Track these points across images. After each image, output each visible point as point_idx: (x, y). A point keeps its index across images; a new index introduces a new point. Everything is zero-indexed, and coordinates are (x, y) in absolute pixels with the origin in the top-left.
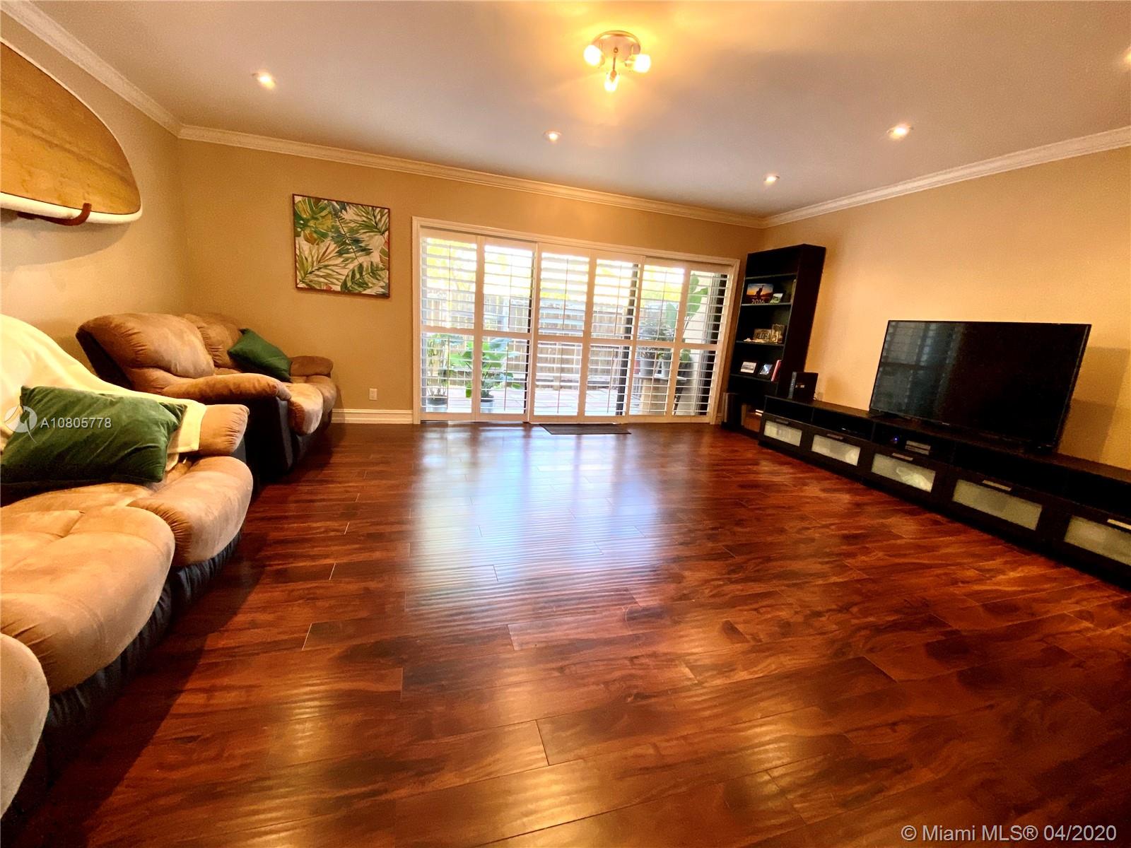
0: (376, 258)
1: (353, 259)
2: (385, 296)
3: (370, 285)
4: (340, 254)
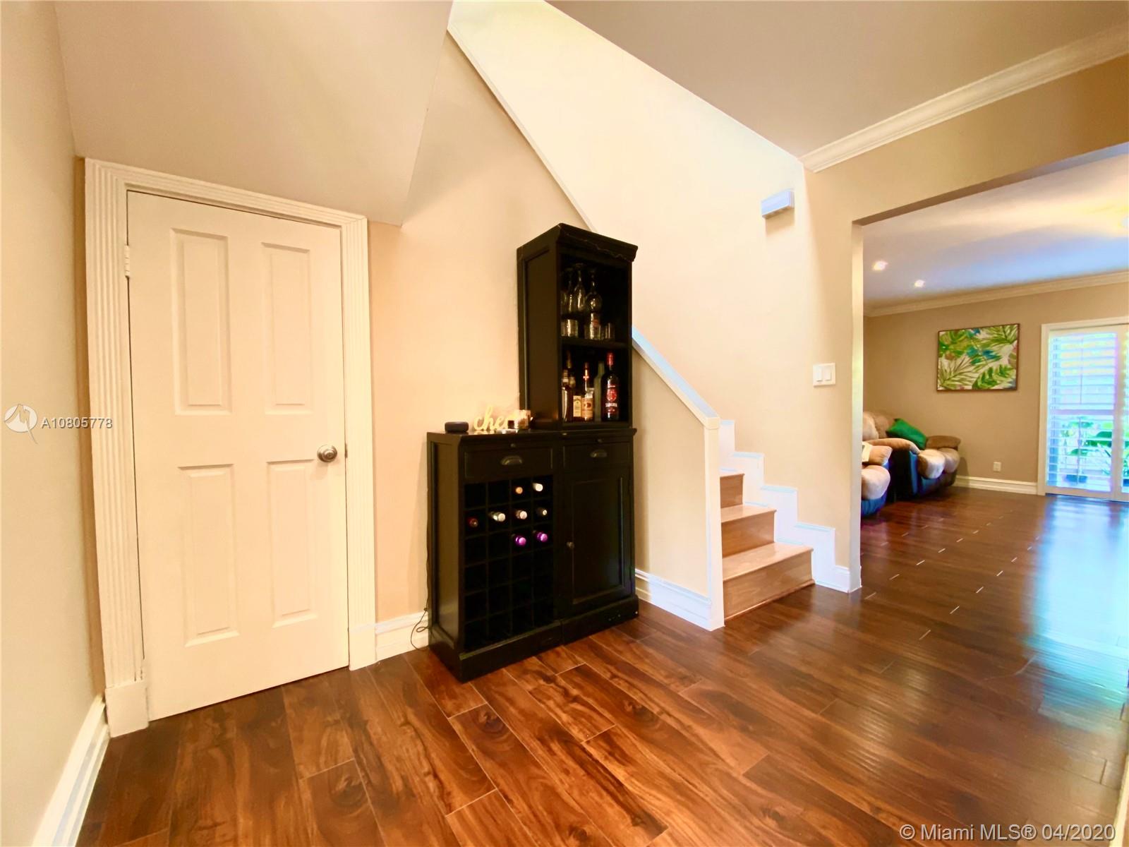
0: (1004, 362)
1: (984, 366)
2: (1013, 389)
3: (998, 382)
4: (973, 363)
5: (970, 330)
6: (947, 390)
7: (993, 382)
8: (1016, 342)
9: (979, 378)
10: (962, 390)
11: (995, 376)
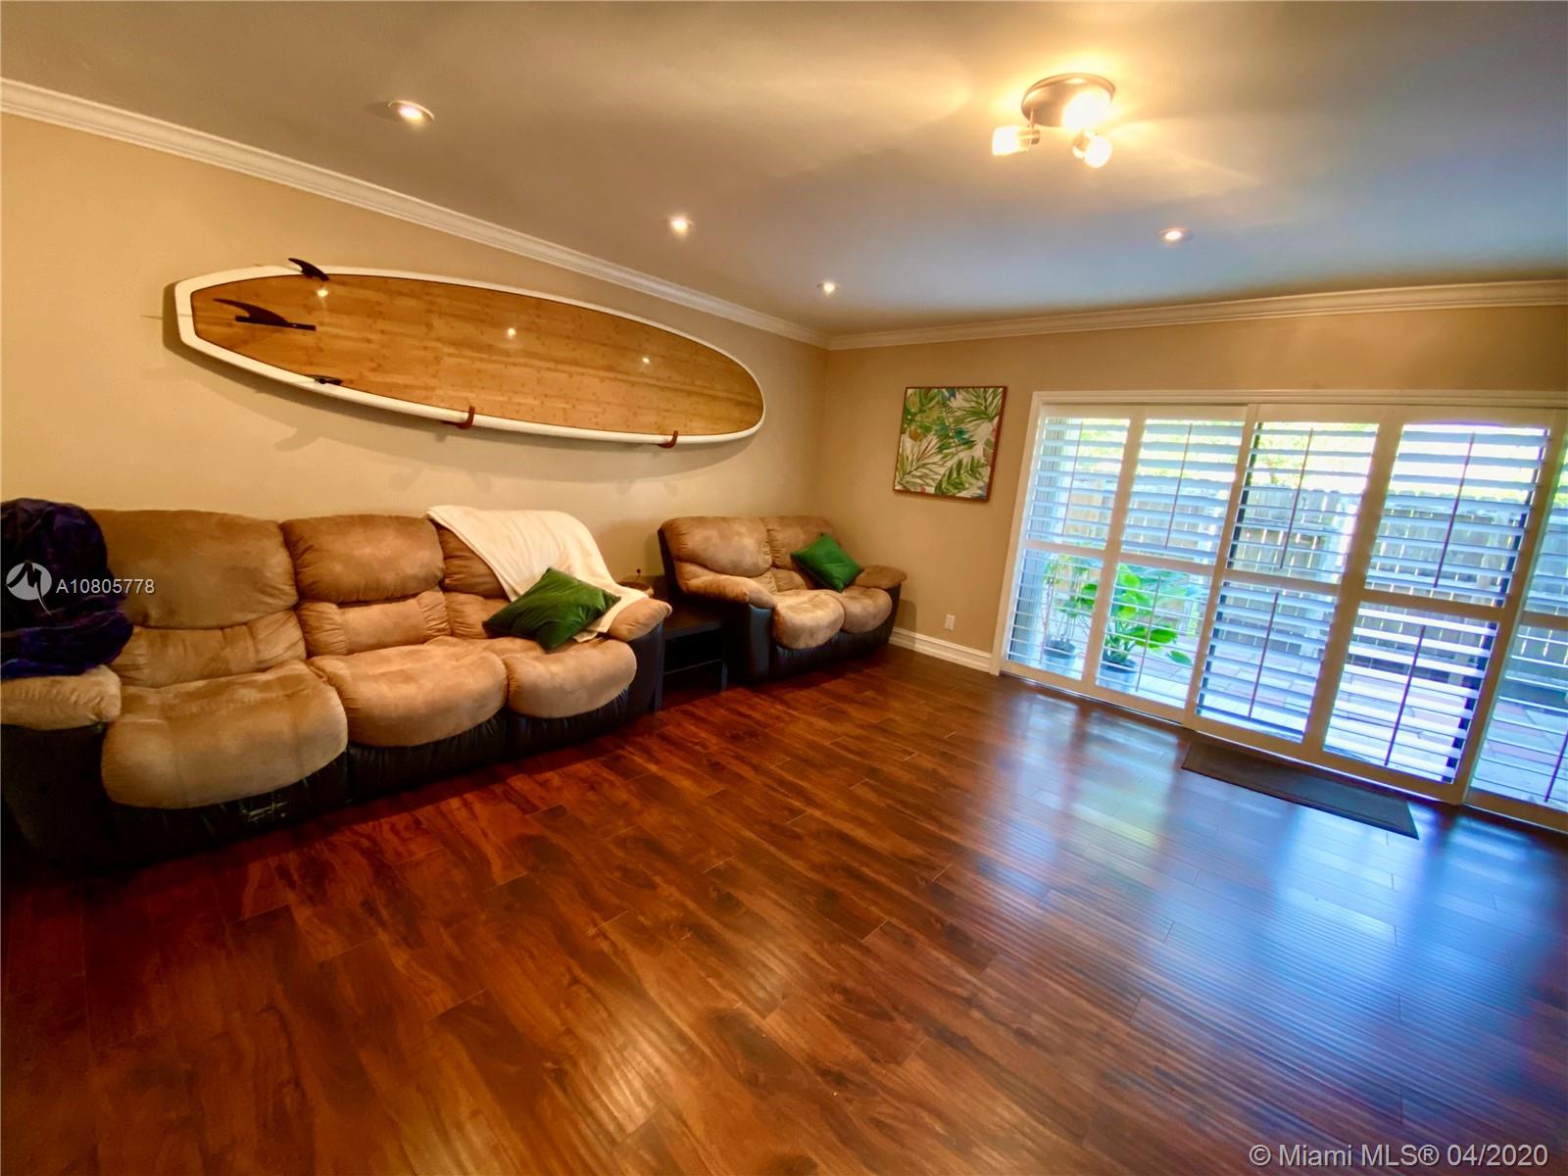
0: (978, 452)
1: (953, 455)
2: (983, 499)
3: (967, 486)
4: (941, 449)
5: (944, 390)
6: (906, 491)
7: (959, 486)
8: (997, 418)
9: (944, 475)
10: (923, 494)
11: (964, 476)
